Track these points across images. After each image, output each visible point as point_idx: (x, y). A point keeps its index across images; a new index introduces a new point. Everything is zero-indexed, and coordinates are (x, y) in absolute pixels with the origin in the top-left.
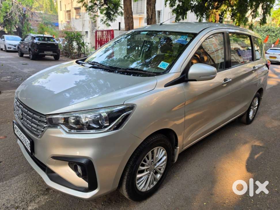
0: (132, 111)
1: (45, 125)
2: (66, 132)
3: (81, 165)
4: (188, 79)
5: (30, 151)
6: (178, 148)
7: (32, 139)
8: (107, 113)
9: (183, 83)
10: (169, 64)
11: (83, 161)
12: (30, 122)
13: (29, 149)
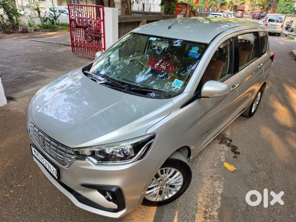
0: (154, 139)
1: (72, 156)
2: (94, 163)
3: (111, 192)
4: (201, 96)
5: (57, 177)
6: (190, 158)
7: (57, 167)
8: (132, 145)
9: (196, 100)
10: (182, 82)
11: (114, 190)
12: (55, 152)
13: (55, 175)
